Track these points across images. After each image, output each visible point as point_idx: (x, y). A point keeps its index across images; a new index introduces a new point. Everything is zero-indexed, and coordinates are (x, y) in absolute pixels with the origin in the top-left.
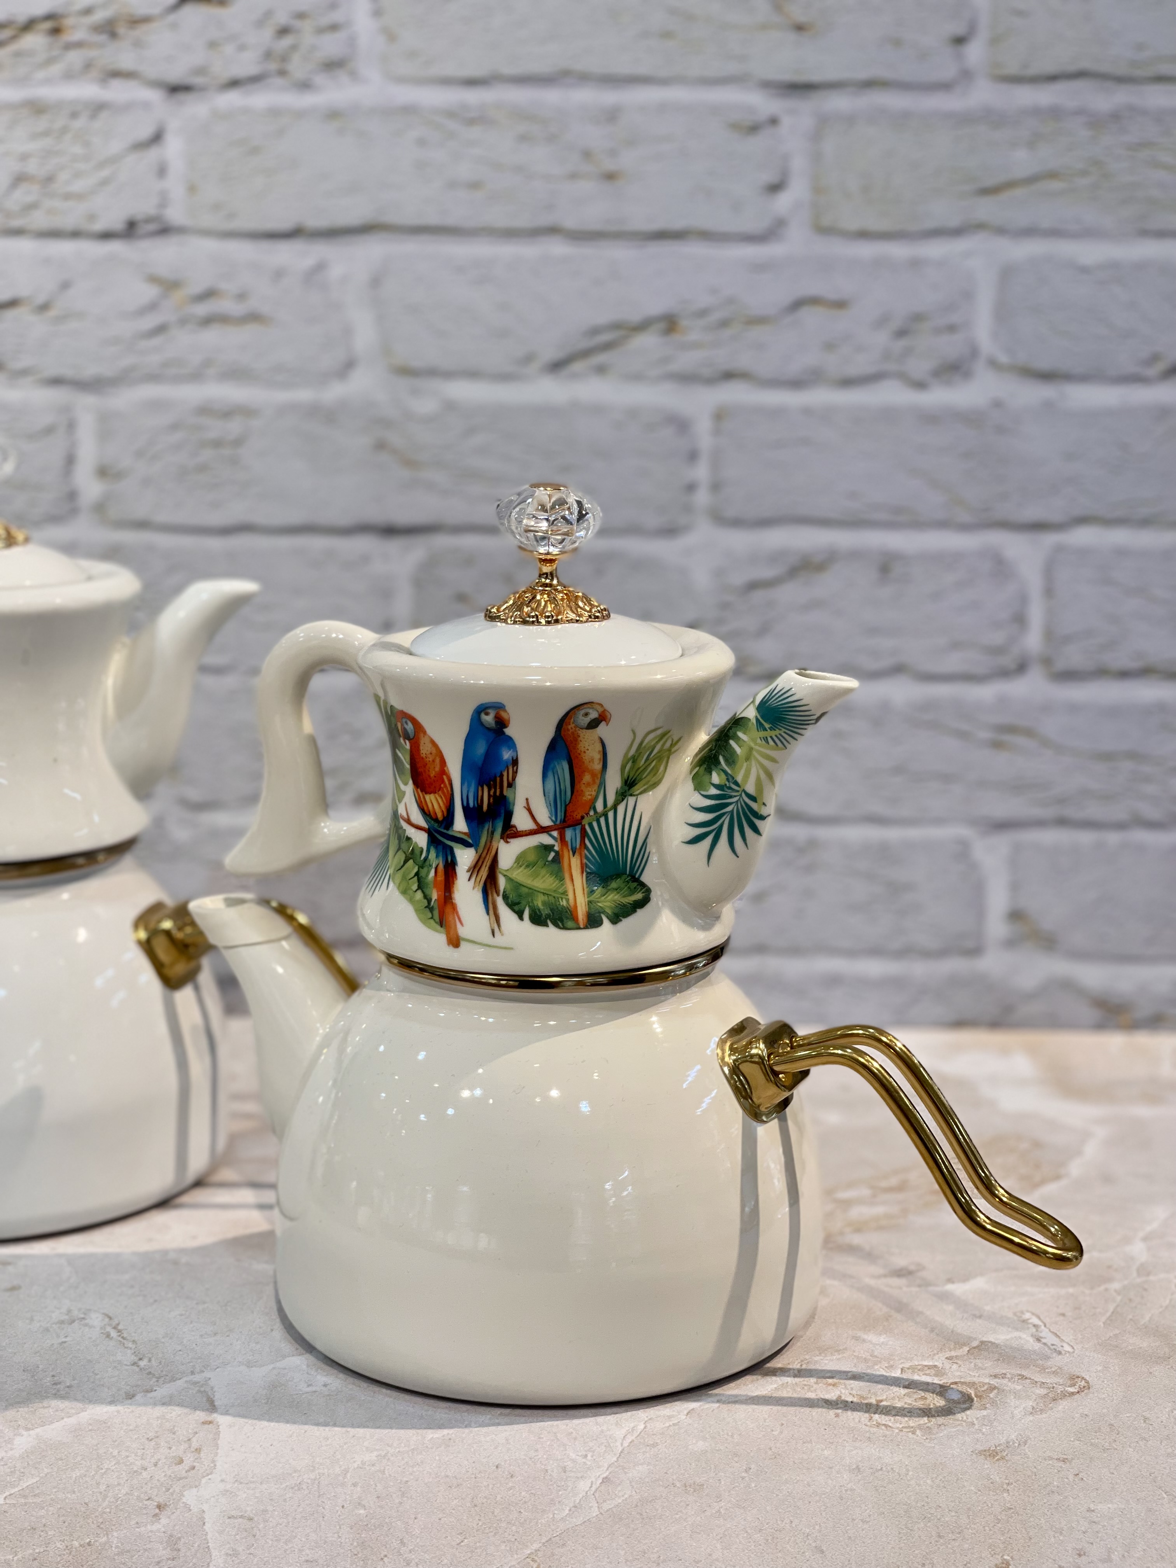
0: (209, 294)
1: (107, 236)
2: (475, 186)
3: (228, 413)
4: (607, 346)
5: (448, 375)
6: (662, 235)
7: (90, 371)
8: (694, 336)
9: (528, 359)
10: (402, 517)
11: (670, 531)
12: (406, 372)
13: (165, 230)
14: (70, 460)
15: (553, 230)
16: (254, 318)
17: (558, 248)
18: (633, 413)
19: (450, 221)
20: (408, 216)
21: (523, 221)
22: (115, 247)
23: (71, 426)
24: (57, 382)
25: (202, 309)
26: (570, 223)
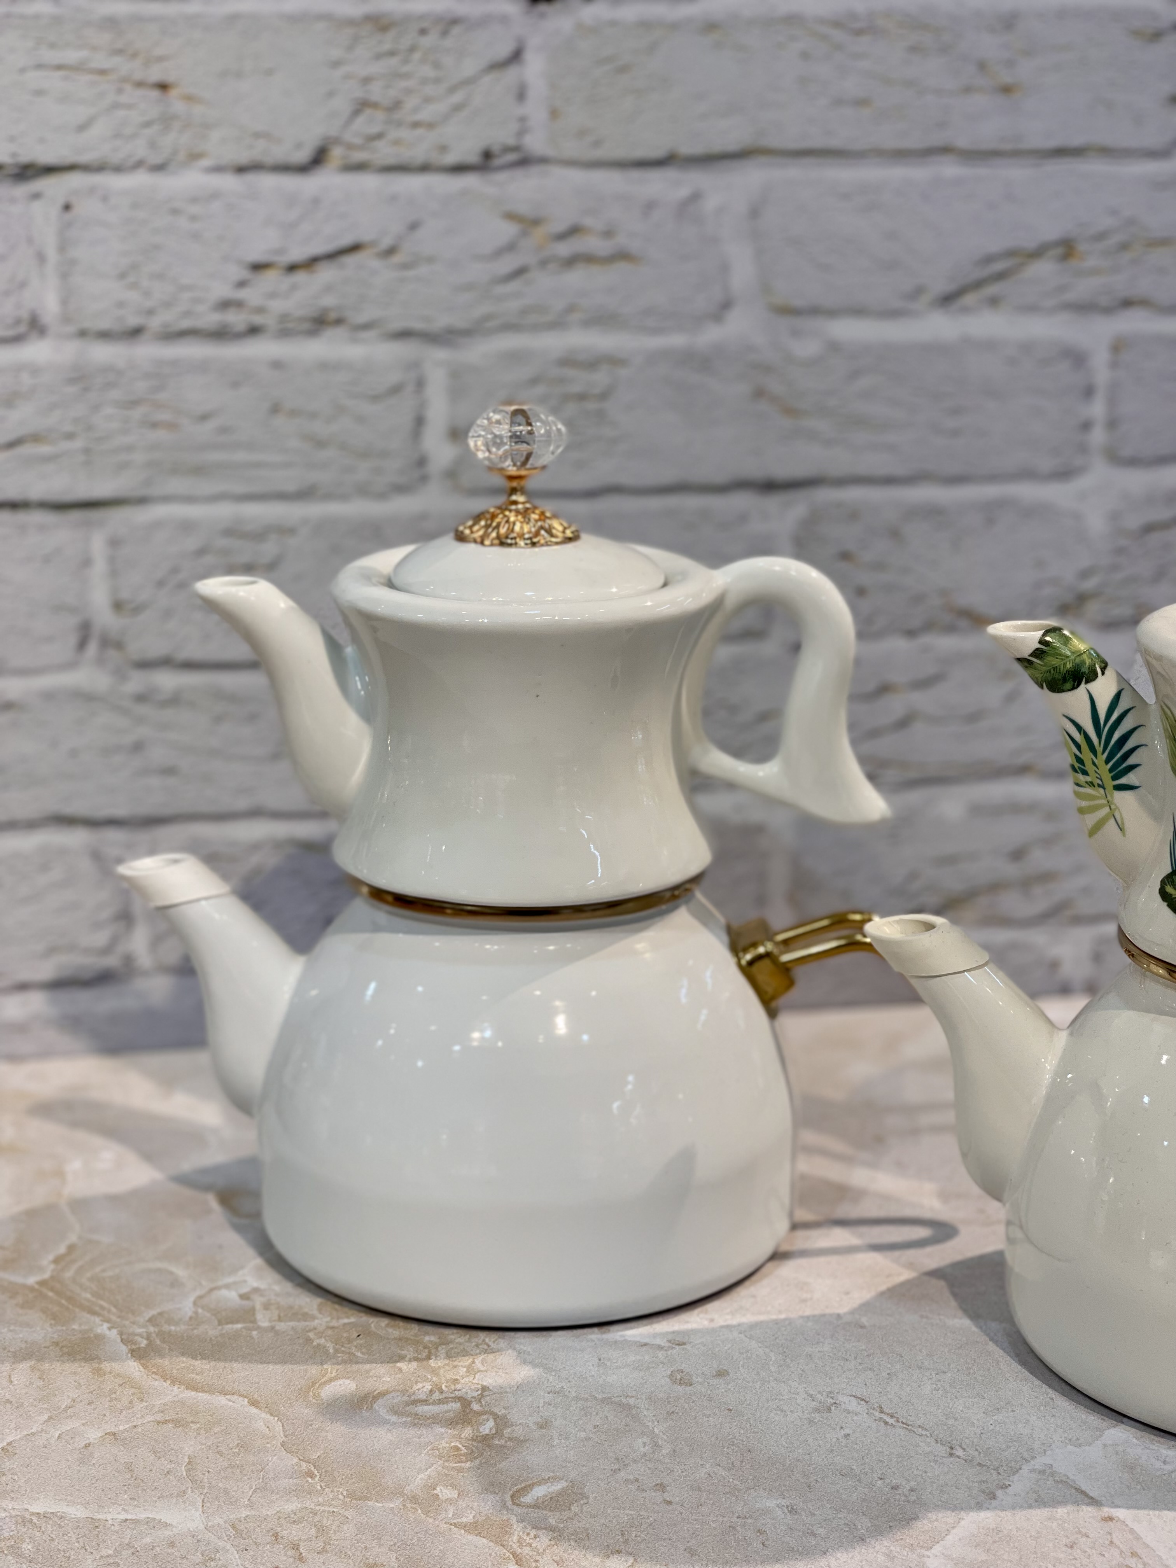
0: (574, 231)
1: (459, 169)
2: (862, 102)
3: (593, 363)
4: (1001, 276)
5: (832, 313)
6: (1060, 152)
7: (442, 321)
8: (1091, 262)
9: (918, 292)
10: (782, 471)
11: (1064, 474)
12: (786, 311)
13: (525, 161)
14: (420, 422)
15: (945, 150)
16: (623, 256)
17: (950, 169)
18: (1027, 347)
19: (835, 143)
20: (789, 140)
21: (913, 142)
22: (470, 181)
23: (420, 384)
24: (404, 335)
25: (564, 249)
26: (962, 142)
